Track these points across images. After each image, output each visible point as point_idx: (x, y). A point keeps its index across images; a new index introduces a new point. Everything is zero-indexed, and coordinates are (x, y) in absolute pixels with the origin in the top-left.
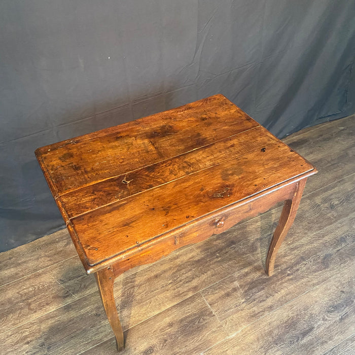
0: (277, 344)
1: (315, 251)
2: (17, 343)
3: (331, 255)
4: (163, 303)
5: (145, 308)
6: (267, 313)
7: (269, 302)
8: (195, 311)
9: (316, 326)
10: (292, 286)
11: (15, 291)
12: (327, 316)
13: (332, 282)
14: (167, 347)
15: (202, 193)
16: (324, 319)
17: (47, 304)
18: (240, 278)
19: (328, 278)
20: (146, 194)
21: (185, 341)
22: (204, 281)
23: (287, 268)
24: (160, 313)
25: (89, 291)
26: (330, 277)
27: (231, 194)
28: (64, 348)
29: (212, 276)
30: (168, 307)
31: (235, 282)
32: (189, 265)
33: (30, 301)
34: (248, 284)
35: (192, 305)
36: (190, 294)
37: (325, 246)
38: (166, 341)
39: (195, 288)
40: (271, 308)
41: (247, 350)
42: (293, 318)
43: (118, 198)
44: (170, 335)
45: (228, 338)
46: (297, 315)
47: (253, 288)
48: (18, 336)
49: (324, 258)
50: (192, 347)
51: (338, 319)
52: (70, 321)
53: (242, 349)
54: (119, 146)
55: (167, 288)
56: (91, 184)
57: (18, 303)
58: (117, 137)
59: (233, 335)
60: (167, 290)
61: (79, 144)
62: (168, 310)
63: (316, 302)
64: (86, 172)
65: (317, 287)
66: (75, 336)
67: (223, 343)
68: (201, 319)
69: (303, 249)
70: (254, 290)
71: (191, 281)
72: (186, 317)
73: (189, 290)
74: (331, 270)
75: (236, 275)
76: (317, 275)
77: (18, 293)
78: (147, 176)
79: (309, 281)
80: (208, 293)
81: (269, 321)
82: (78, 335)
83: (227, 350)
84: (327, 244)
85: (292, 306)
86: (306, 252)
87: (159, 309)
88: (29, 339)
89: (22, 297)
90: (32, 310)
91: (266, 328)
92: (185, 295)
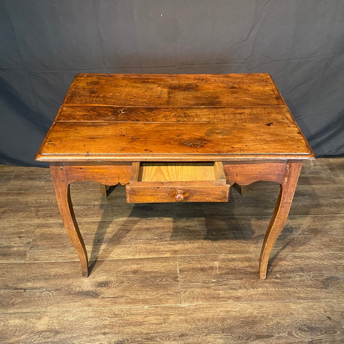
0: (223, 332)
1: (321, 268)
2: (13, 234)
3: (337, 278)
4: (140, 252)
5: (122, 249)
6: (230, 301)
7: (240, 292)
8: (163, 270)
9: (276, 335)
10: (274, 289)
11: (35, 198)
12: (295, 332)
13: (323, 305)
14: (120, 288)
15: (176, 138)
16: (290, 334)
17: (50, 216)
18: (224, 260)
19: (319, 299)
20: (128, 125)
21: (138, 290)
22: (187, 249)
23: (279, 272)
24: (132, 259)
25: (86, 219)
26: (323, 298)
27: (202, 146)
28: (42, 252)
29: (197, 248)
30: (142, 257)
31: (216, 262)
32: (181, 231)
33: (40, 209)
34: (228, 269)
35: (164, 264)
36: (168, 255)
37: (336, 268)
38: (123, 282)
39: (175, 252)
40: (238, 299)
41: (190, 323)
42: (256, 317)
43: (104, 120)
44: (129, 279)
45: (179, 305)
46: (263, 317)
47: (232, 274)
48: (17, 230)
49: (327, 279)
50: (141, 297)
51: (307, 340)
52: (59, 235)
53: (186, 321)
54: (140, 87)
55: (151, 242)
56: (94, 105)
57: (31, 207)
58: (144, 81)
59: (185, 305)
60: (150, 244)
61: (110, 78)
62: (140, 259)
63: (291, 314)
64: (97, 97)
65: (302, 301)
66: (55, 248)
67: (171, 308)
68: (164, 279)
69: (308, 262)
70: (230, 276)
71: (175, 244)
72: (152, 272)
73: (169, 251)
74: (328, 293)
75: (222, 256)
76: (309, 291)
77: (36, 200)
78: (142, 113)
79: (296, 293)
80: (184, 260)
81: (229, 309)
82: (58, 247)
83: (171, 315)
84: (340, 268)
85: (261, 306)
86: (310, 266)
87: (134, 255)
88: (22, 235)
89: (36, 204)
90: (37, 215)
91: (222, 313)
92: (162, 254)
